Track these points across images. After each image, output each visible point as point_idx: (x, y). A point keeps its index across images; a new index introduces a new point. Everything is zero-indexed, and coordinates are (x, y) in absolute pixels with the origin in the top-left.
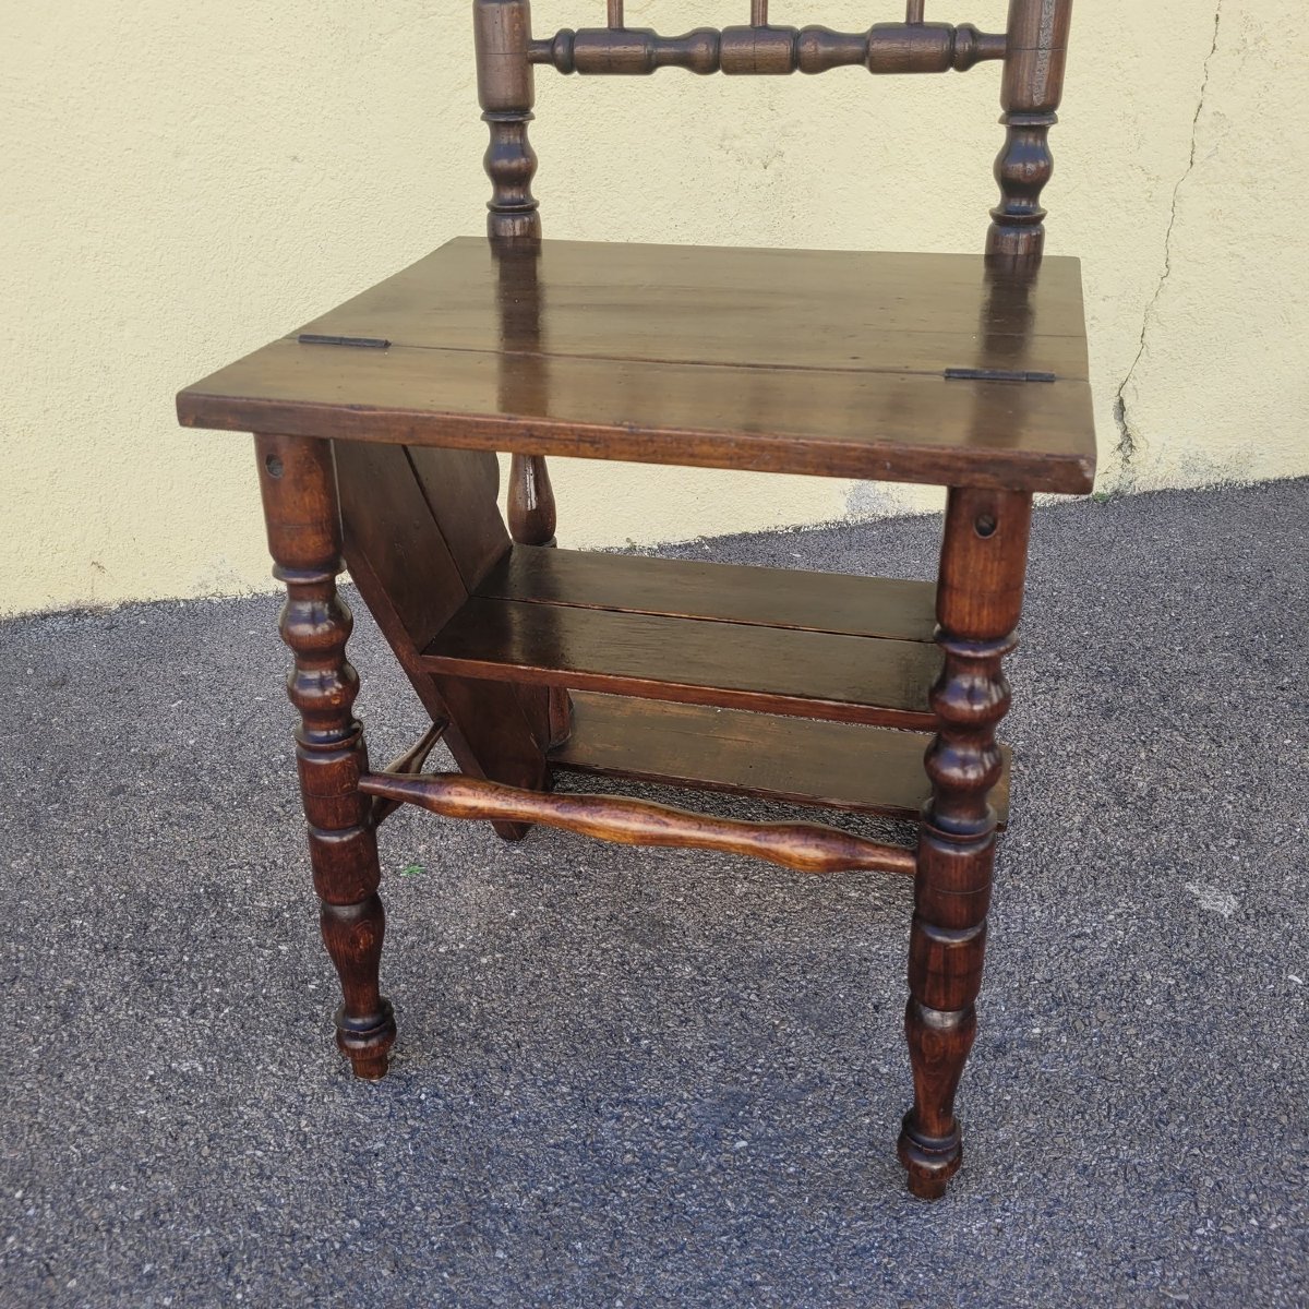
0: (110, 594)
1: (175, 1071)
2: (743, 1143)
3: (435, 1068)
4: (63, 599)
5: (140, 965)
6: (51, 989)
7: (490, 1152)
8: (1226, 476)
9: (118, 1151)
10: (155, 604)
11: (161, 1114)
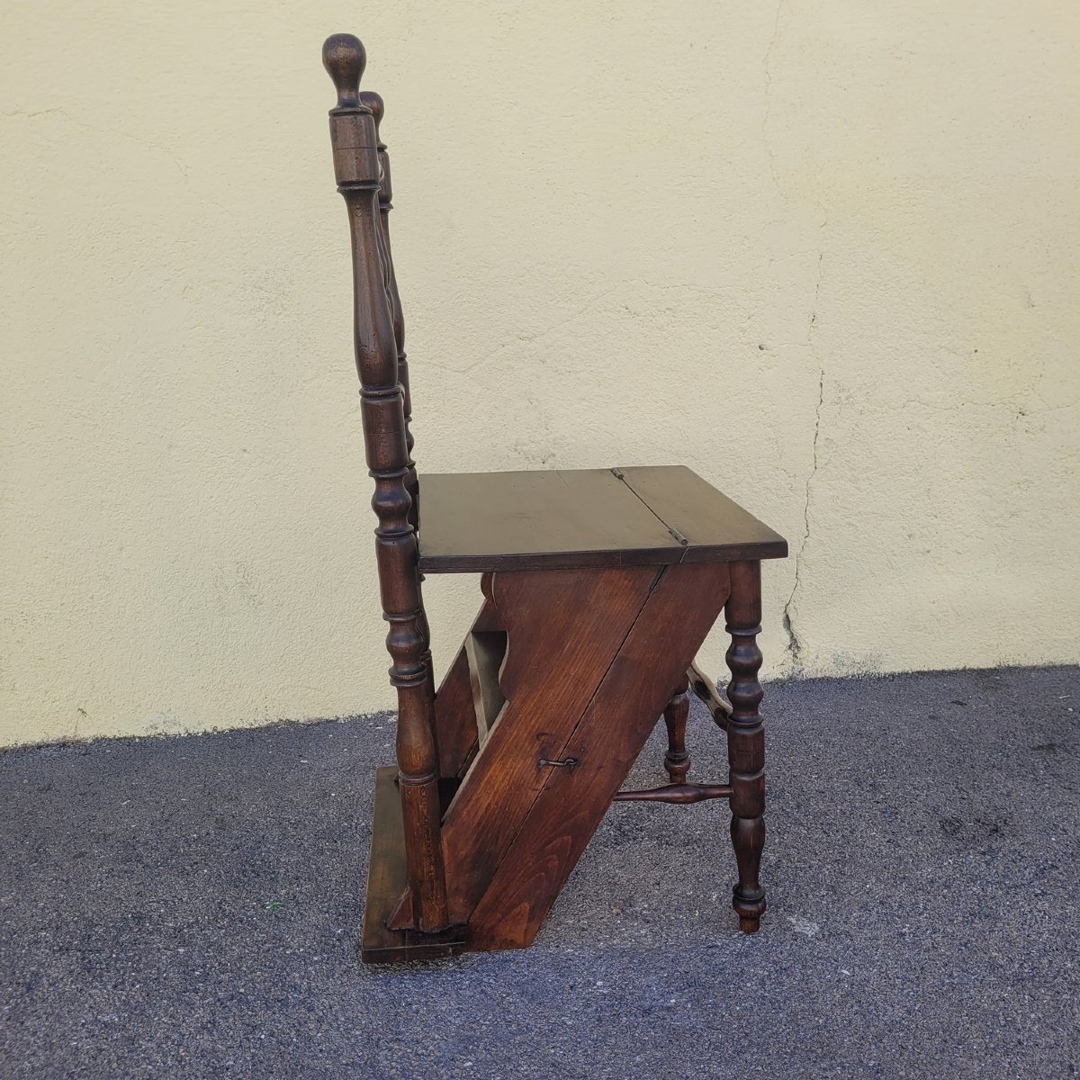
1: (99, 1021)
2: (470, 1063)
3: (274, 1020)
5: (83, 959)
6: (21, 973)
7: (303, 1067)
8: (865, 669)
9: (56, 1065)
11: (87, 1045)
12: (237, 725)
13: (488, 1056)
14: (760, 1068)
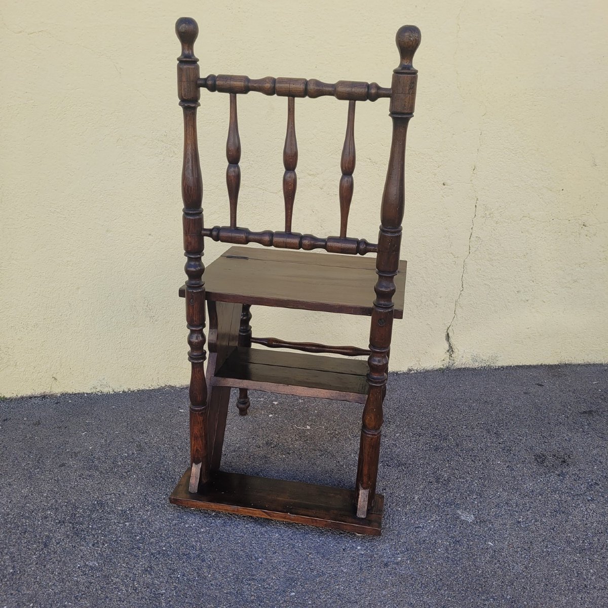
0: (57, 390)
1: (87, 565)
2: (294, 594)
3: (184, 566)
4: (38, 391)
5: (73, 528)
8: (488, 364)
9: (67, 592)
10: (75, 394)
12: (142, 387)
13: (303, 590)
14: (450, 599)
